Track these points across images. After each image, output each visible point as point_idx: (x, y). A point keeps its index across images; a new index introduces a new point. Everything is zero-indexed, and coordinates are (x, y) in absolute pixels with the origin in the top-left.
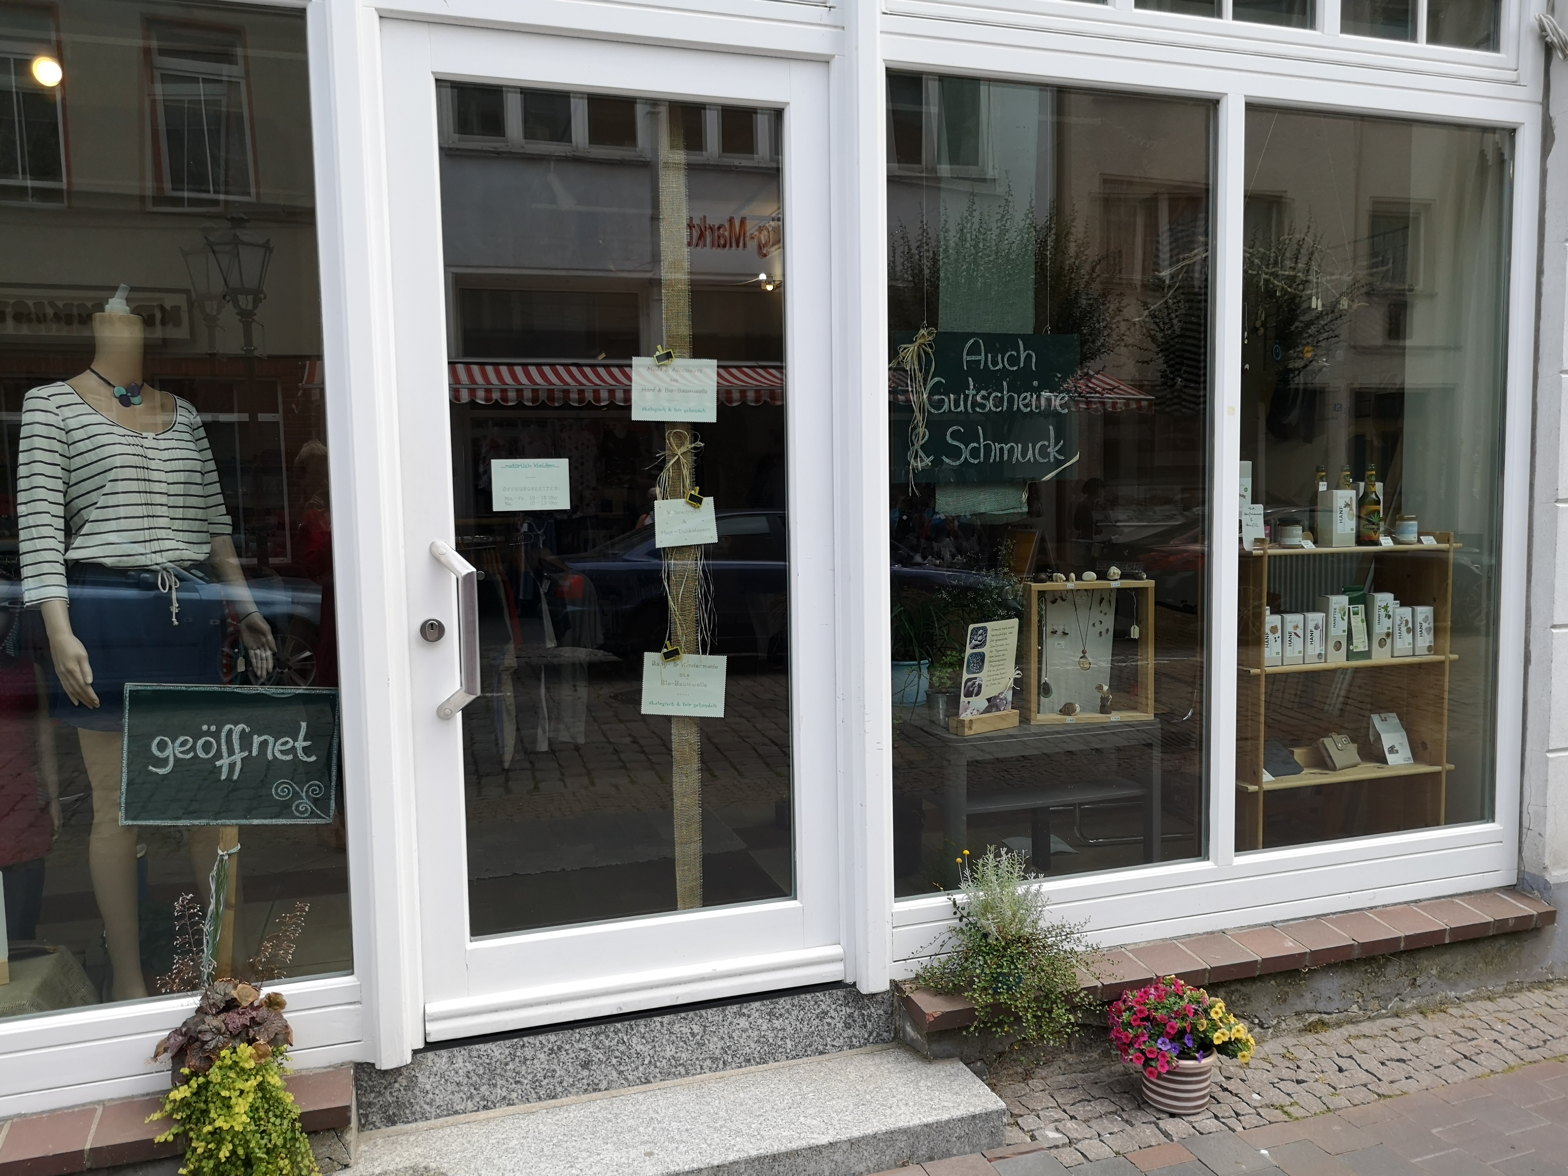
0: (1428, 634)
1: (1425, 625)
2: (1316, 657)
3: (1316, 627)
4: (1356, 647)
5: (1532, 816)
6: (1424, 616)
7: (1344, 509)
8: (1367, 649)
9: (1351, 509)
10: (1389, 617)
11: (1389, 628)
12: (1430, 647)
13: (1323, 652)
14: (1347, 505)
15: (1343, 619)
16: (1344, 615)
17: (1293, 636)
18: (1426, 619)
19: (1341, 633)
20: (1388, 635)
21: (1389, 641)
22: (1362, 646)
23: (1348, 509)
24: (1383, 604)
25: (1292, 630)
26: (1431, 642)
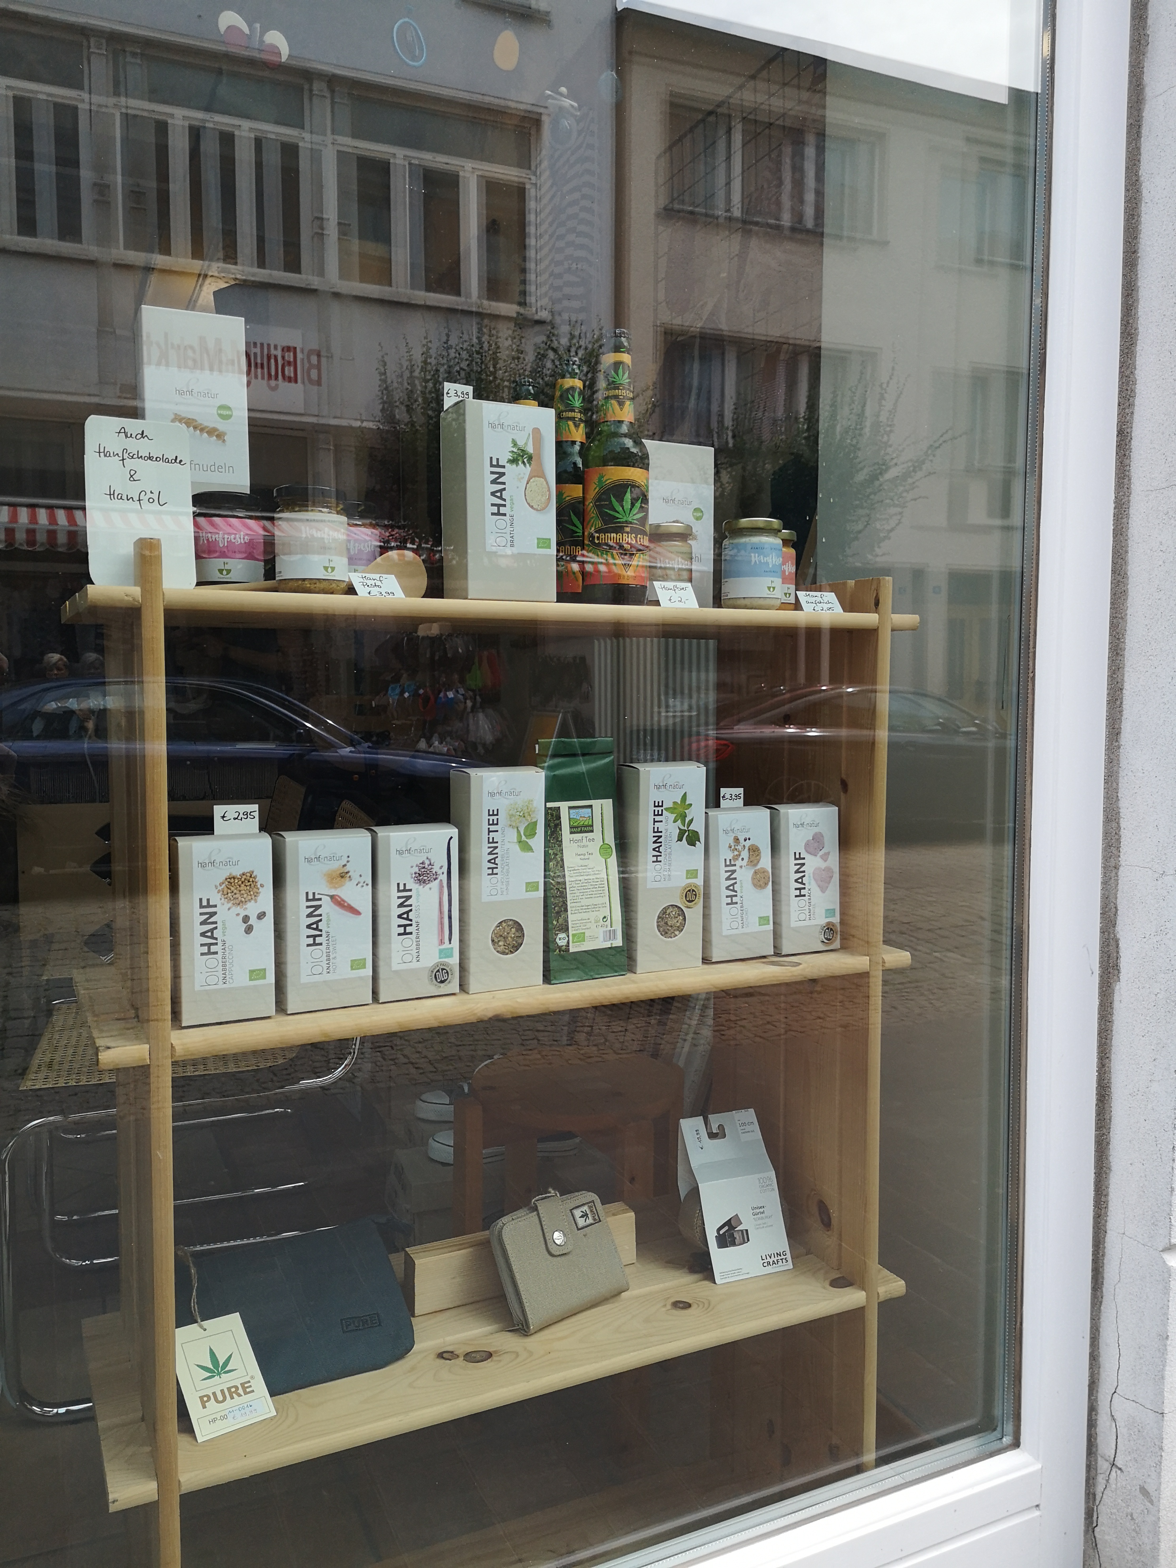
0: (823, 890)
1: (812, 863)
2: (425, 977)
3: (424, 875)
4: (581, 937)
5: (1122, 1431)
6: (807, 834)
7: (510, 469)
8: (619, 942)
9: (539, 473)
10: (692, 839)
11: (692, 874)
12: (829, 929)
13: (455, 960)
14: (520, 456)
15: (527, 848)
16: (531, 831)
17: (327, 908)
18: (816, 844)
19: (518, 892)
20: (690, 895)
21: (694, 914)
22: (600, 932)
23: (523, 470)
24: (670, 798)
25: (322, 888)
26: (830, 912)
